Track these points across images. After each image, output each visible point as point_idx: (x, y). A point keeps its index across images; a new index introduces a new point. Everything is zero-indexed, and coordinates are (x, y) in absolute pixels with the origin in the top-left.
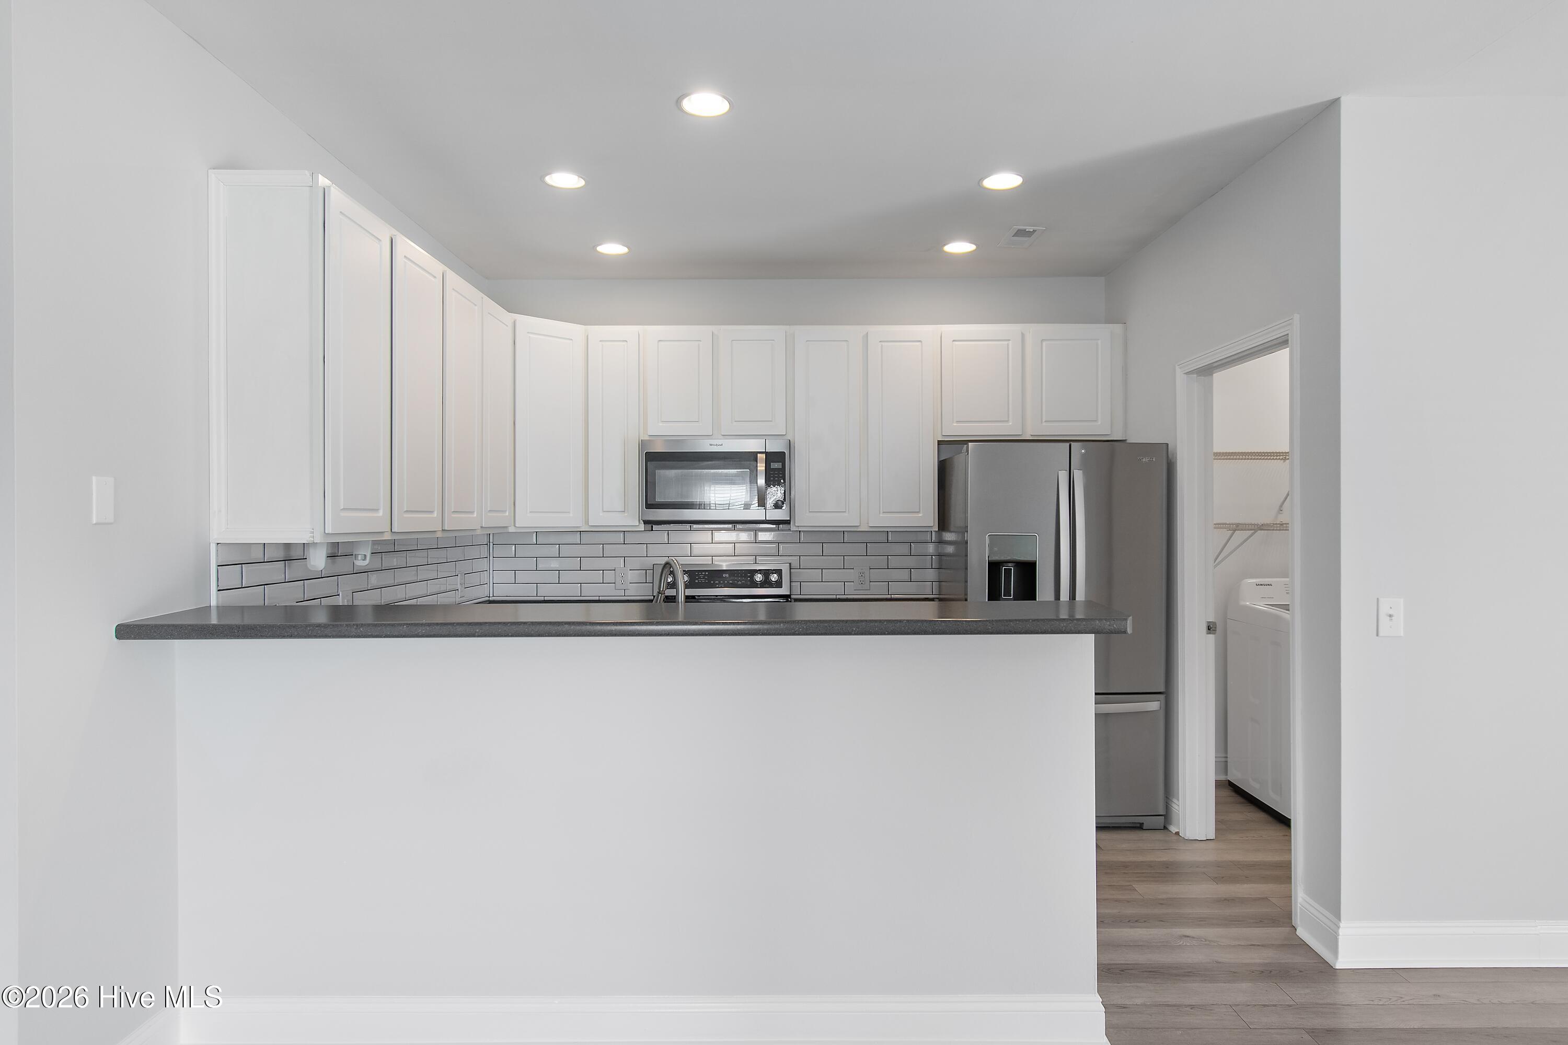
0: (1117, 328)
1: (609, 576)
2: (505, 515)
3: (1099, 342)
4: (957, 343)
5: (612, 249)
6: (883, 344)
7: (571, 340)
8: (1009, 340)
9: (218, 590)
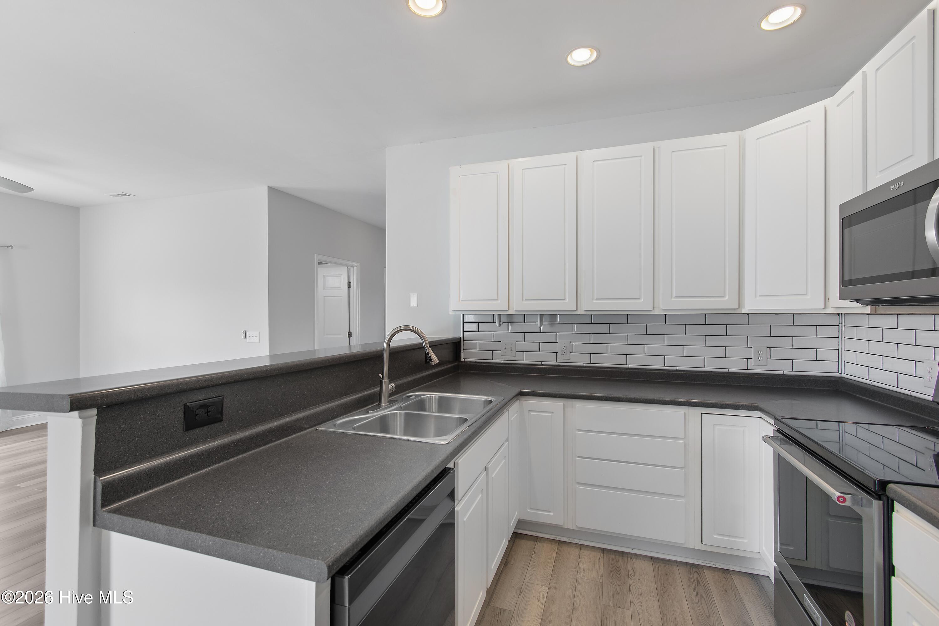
7: (809, 121)
9: (464, 331)
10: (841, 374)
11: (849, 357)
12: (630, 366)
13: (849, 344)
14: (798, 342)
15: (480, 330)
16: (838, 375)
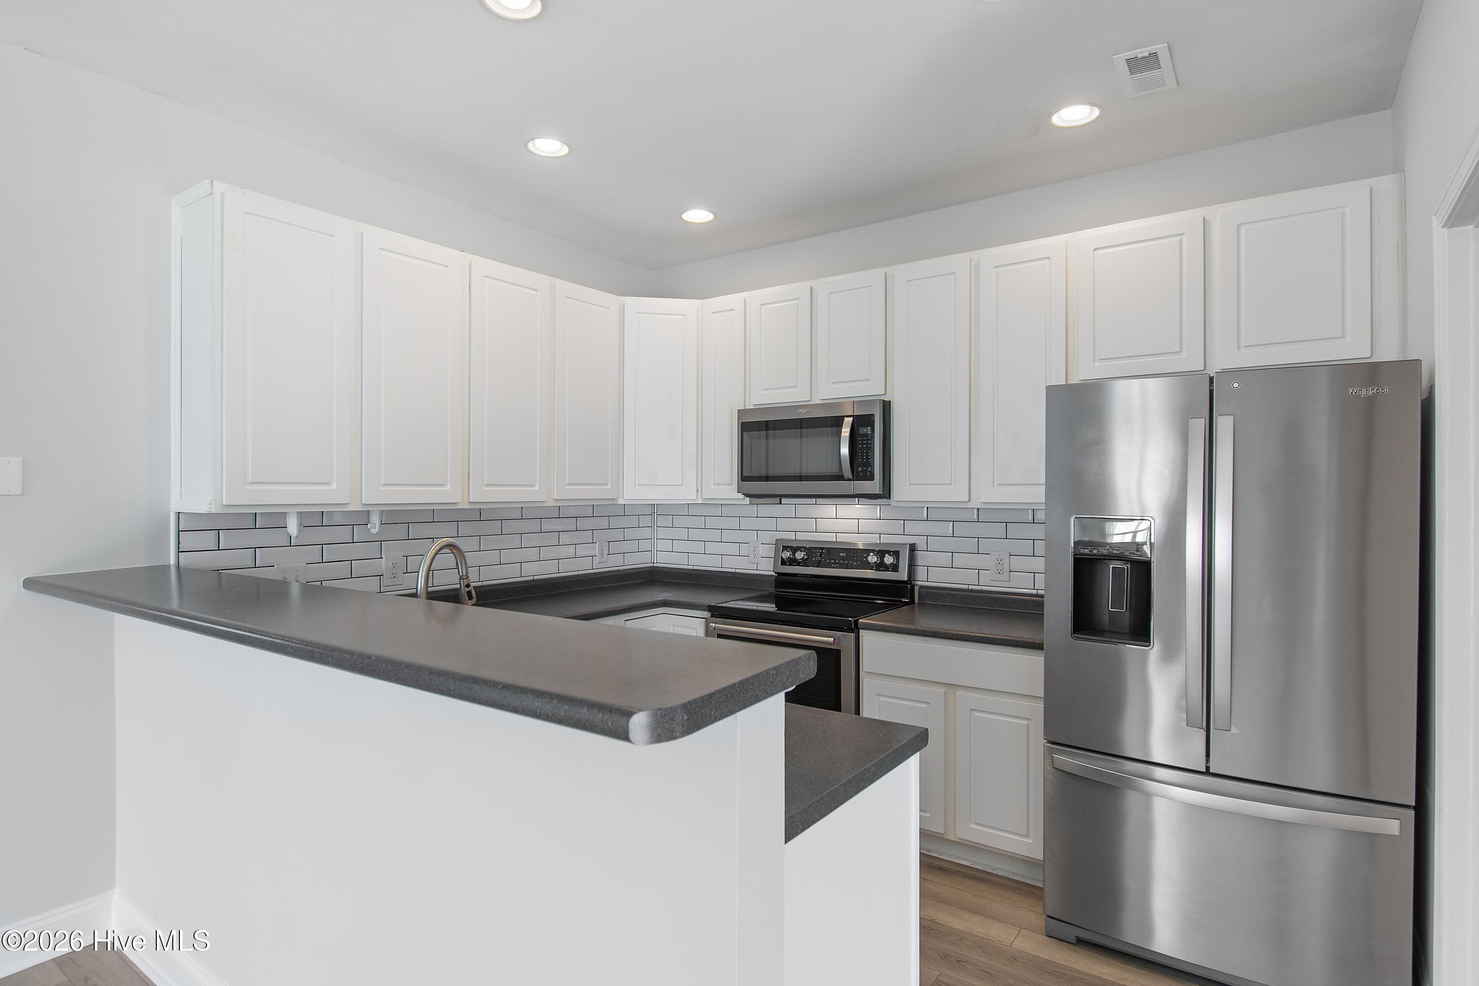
0: (1386, 183)
1: (744, 549)
2: (607, 488)
3: (1347, 210)
4: (1100, 252)
5: (698, 216)
6: (1000, 269)
7: (685, 315)
8: (1183, 234)
9: (179, 552)
10: (654, 563)
11: (661, 545)
12: (485, 583)
13: (661, 533)
14: (629, 534)
15: (223, 547)
16: (652, 565)
